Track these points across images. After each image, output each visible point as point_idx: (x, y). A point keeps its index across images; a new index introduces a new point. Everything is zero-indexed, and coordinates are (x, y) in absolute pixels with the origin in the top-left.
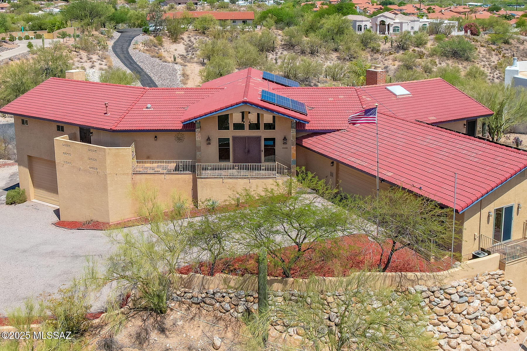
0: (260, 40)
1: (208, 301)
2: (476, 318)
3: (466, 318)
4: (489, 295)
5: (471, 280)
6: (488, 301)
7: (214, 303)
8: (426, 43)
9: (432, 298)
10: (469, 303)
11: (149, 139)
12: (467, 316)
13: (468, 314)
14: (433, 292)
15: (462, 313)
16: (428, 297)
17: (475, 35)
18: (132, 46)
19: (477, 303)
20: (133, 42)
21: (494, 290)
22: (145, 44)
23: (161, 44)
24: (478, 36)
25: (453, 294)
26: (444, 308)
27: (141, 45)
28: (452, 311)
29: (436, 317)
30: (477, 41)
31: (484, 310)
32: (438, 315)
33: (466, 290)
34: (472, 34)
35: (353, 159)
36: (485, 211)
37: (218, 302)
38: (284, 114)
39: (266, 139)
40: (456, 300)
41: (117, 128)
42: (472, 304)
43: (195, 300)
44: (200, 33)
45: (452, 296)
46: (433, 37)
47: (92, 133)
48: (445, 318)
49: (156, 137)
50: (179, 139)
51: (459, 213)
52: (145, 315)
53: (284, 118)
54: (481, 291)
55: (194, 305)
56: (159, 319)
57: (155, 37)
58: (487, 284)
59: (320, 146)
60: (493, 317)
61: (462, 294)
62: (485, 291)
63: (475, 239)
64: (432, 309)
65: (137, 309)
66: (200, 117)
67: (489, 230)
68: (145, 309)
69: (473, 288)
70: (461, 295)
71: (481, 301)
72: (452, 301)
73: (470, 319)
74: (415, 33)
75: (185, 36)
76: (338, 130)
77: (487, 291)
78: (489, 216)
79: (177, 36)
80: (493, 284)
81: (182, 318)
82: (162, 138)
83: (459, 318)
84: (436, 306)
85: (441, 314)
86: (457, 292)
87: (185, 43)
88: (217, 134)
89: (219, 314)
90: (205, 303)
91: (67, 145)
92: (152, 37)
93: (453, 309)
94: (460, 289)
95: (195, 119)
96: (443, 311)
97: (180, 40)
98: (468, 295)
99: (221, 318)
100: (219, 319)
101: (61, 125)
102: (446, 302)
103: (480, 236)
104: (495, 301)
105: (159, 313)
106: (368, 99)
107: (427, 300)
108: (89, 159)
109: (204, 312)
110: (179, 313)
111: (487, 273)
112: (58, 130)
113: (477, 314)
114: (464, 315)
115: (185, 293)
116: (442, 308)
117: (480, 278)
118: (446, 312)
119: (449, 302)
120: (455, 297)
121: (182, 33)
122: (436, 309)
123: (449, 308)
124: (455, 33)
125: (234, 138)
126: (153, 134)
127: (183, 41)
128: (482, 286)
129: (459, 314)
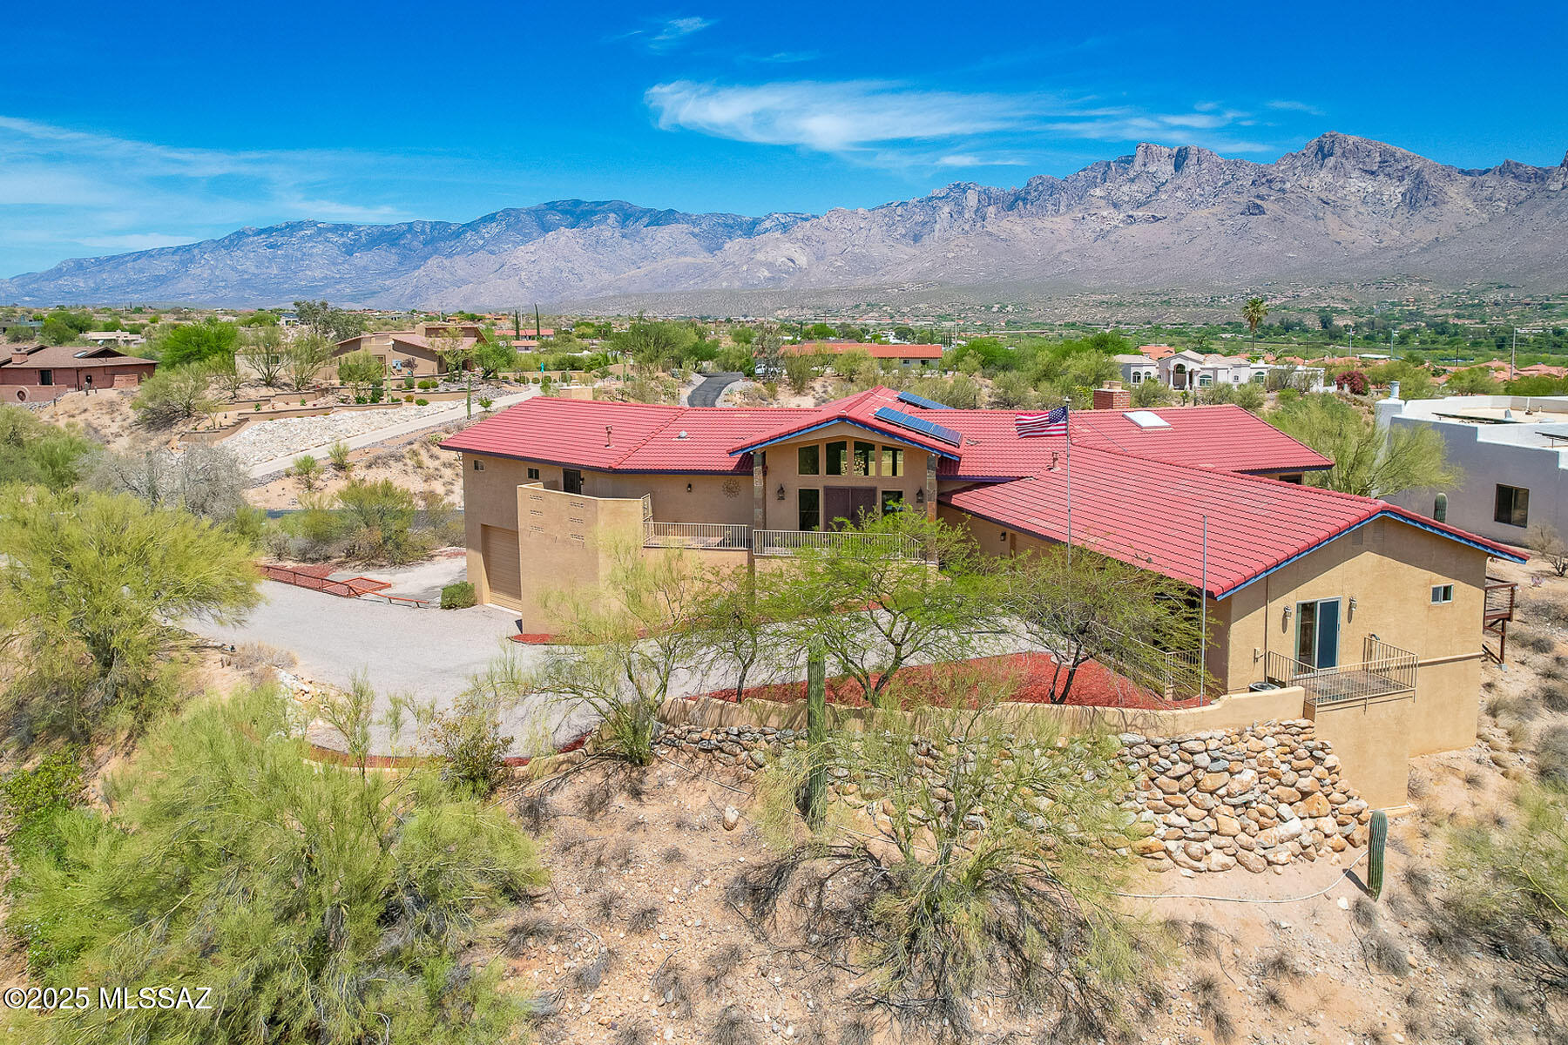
0: (951, 393)
1: (727, 746)
2: (1246, 805)
3: (1223, 803)
4: (1277, 762)
5: (1237, 731)
6: (1274, 776)
7: (738, 751)
8: (1260, 405)
9: (1154, 757)
10: (1232, 774)
11: (676, 489)
12: (1226, 799)
13: (1229, 795)
14: (1157, 747)
15: (1218, 792)
16: (1147, 756)
17: (1358, 393)
18: (722, 396)
19: (1248, 776)
20: (725, 390)
21: (1290, 757)
22: (744, 394)
23: (773, 396)
24: (1365, 395)
25: (1199, 753)
26: (1179, 778)
27: (738, 396)
28: (1195, 786)
29: (1160, 795)
30: (1362, 404)
31: (1266, 792)
32: (1164, 793)
33: (1225, 748)
34: (1353, 391)
35: (1035, 521)
36: (1276, 606)
37: (745, 750)
38: (913, 441)
39: (884, 493)
40: (1203, 764)
41: (621, 467)
42: (1237, 776)
43: (705, 745)
44: (845, 380)
45: (1196, 757)
46: (1274, 394)
47: (583, 480)
48: (1181, 799)
49: (690, 486)
50: (730, 491)
51: (1216, 599)
52: (611, 766)
53: (915, 448)
54: (1258, 753)
55: (702, 755)
56: (634, 775)
57: (764, 384)
58: (1273, 742)
59: (982, 503)
60: (1284, 809)
61: (1217, 754)
62: (1268, 753)
63: (1256, 660)
64: (1153, 780)
65: (601, 755)
66: (761, 444)
67: (1286, 644)
68: (613, 756)
69: (1241, 746)
70: (1215, 756)
71: (1260, 773)
72: (1196, 767)
73: (1233, 806)
74: (1240, 387)
75: (817, 385)
76: (1019, 478)
77: (1273, 756)
78: (1285, 616)
79: (803, 383)
80: (1286, 742)
81: (677, 775)
82: (702, 487)
83: (1210, 801)
84: (1162, 773)
85: (1172, 790)
86: (1206, 750)
87: (817, 396)
88: (797, 481)
89: (746, 771)
90: (722, 751)
91: (537, 497)
92: (759, 385)
93: (1197, 782)
94: (1213, 745)
95: (752, 447)
96: (1175, 786)
97: (807, 391)
98: (1230, 757)
99: (747, 779)
100: (741, 780)
101: (534, 466)
102: (1181, 768)
103: (1267, 656)
104: (1291, 777)
105: (636, 765)
106: (1086, 431)
107: (1144, 762)
108: (572, 520)
109: (719, 767)
110: (672, 766)
111: (1275, 721)
112: (531, 476)
113: (1249, 797)
114: (1222, 797)
115: (689, 732)
116: (1174, 778)
117: (1258, 729)
118: (1183, 787)
119: (1189, 767)
120: (1203, 760)
121: (813, 379)
122: (1162, 779)
123: (1188, 779)
124: (1318, 387)
125: (828, 490)
126: (685, 479)
127: (813, 393)
128: (1259, 745)
129: (1212, 793)
